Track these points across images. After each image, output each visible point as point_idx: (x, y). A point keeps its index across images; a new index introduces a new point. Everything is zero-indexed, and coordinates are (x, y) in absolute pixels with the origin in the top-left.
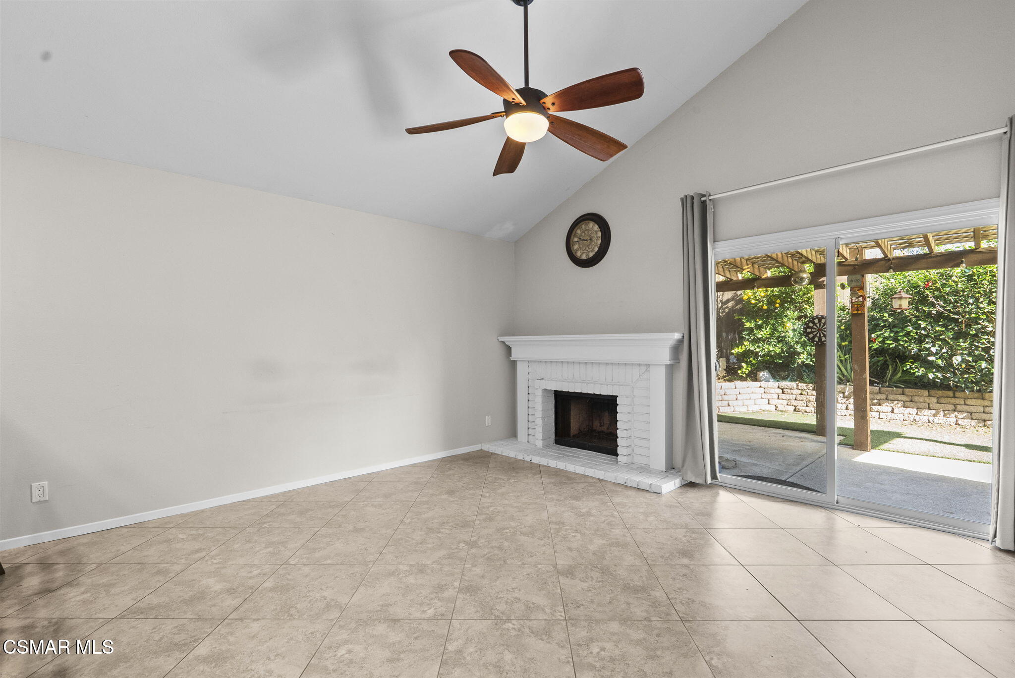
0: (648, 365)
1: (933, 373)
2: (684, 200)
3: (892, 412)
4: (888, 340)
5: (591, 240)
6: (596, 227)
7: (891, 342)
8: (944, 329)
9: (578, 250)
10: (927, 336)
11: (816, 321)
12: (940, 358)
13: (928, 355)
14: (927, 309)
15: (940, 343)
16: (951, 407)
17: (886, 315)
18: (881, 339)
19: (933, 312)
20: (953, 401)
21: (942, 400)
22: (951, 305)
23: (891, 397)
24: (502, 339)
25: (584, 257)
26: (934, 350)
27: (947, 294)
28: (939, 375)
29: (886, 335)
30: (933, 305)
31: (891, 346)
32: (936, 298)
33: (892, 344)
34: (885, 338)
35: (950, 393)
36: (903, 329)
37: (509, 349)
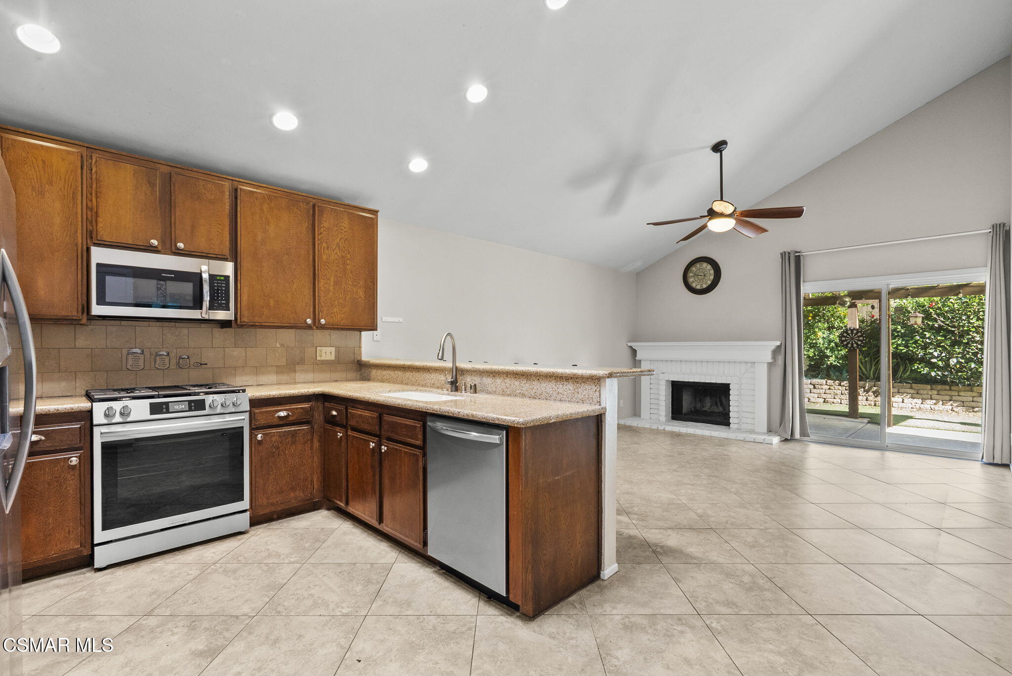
0: (754, 363)
1: (935, 371)
2: (783, 255)
3: (903, 402)
4: (900, 346)
5: (705, 275)
6: (709, 267)
7: (903, 348)
8: (943, 338)
9: (693, 282)
10: (931, 344)
11: (849, 332)
12: (940, 360)
13: (931, 358)
14: (931, 323)
15: (940, 349)
16: (948, 398)
17: (899, 327)
18: (895, 346)
19: (935, 325)
20: (949, 393)
21: (941, 393)
22: (949, 321)
23: (902, 390)
24: (629, 344)
25: (698, 287)
26: (936, 354)
27: (946, 312)
28: (940, 373)
29: (899, 342)
30: (936, 320)
31: (903, 351)
32: (938, 315)
33: (904, 349)
34: (898, 345)
35: (947, 387)
36: (912, 338)
37: (634, 352)
